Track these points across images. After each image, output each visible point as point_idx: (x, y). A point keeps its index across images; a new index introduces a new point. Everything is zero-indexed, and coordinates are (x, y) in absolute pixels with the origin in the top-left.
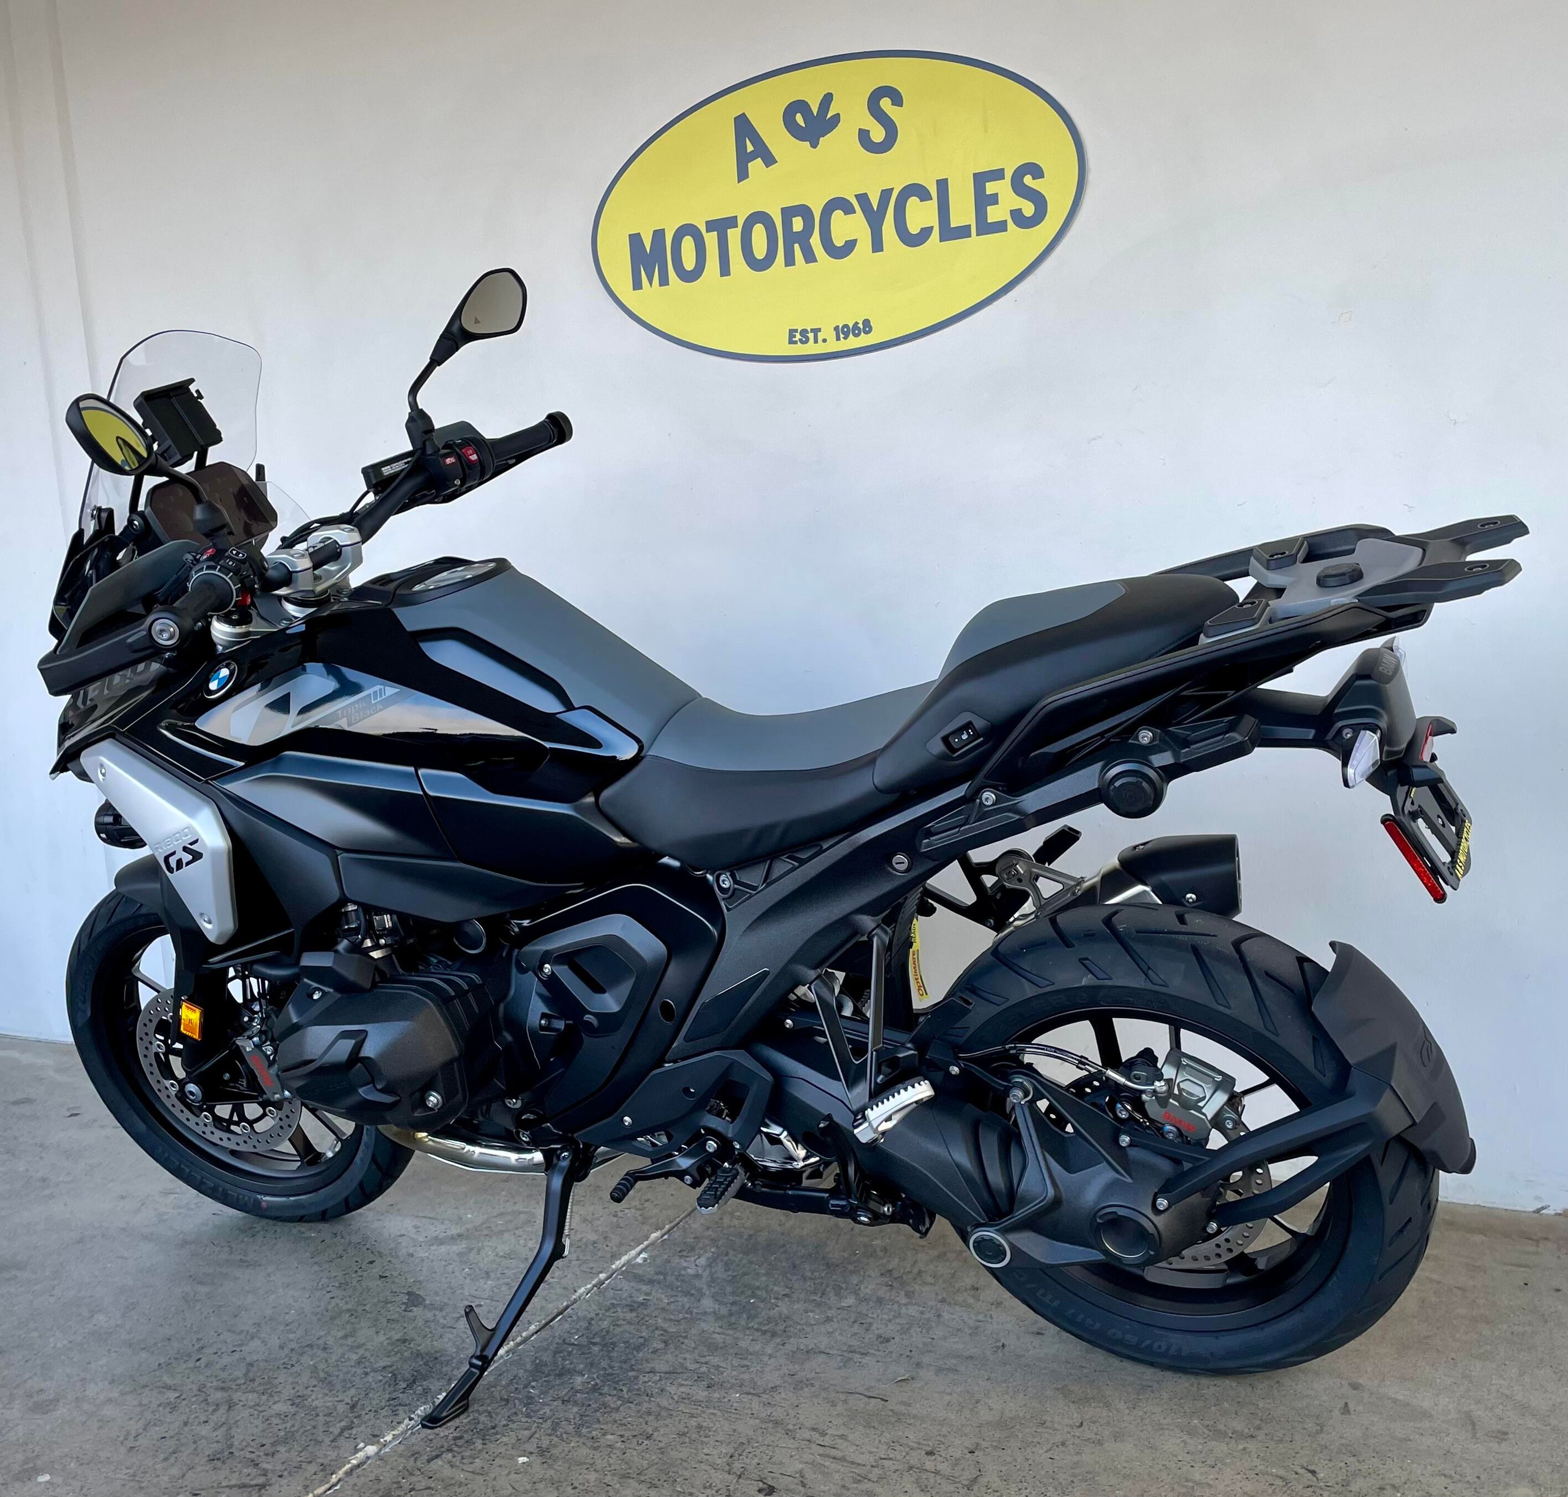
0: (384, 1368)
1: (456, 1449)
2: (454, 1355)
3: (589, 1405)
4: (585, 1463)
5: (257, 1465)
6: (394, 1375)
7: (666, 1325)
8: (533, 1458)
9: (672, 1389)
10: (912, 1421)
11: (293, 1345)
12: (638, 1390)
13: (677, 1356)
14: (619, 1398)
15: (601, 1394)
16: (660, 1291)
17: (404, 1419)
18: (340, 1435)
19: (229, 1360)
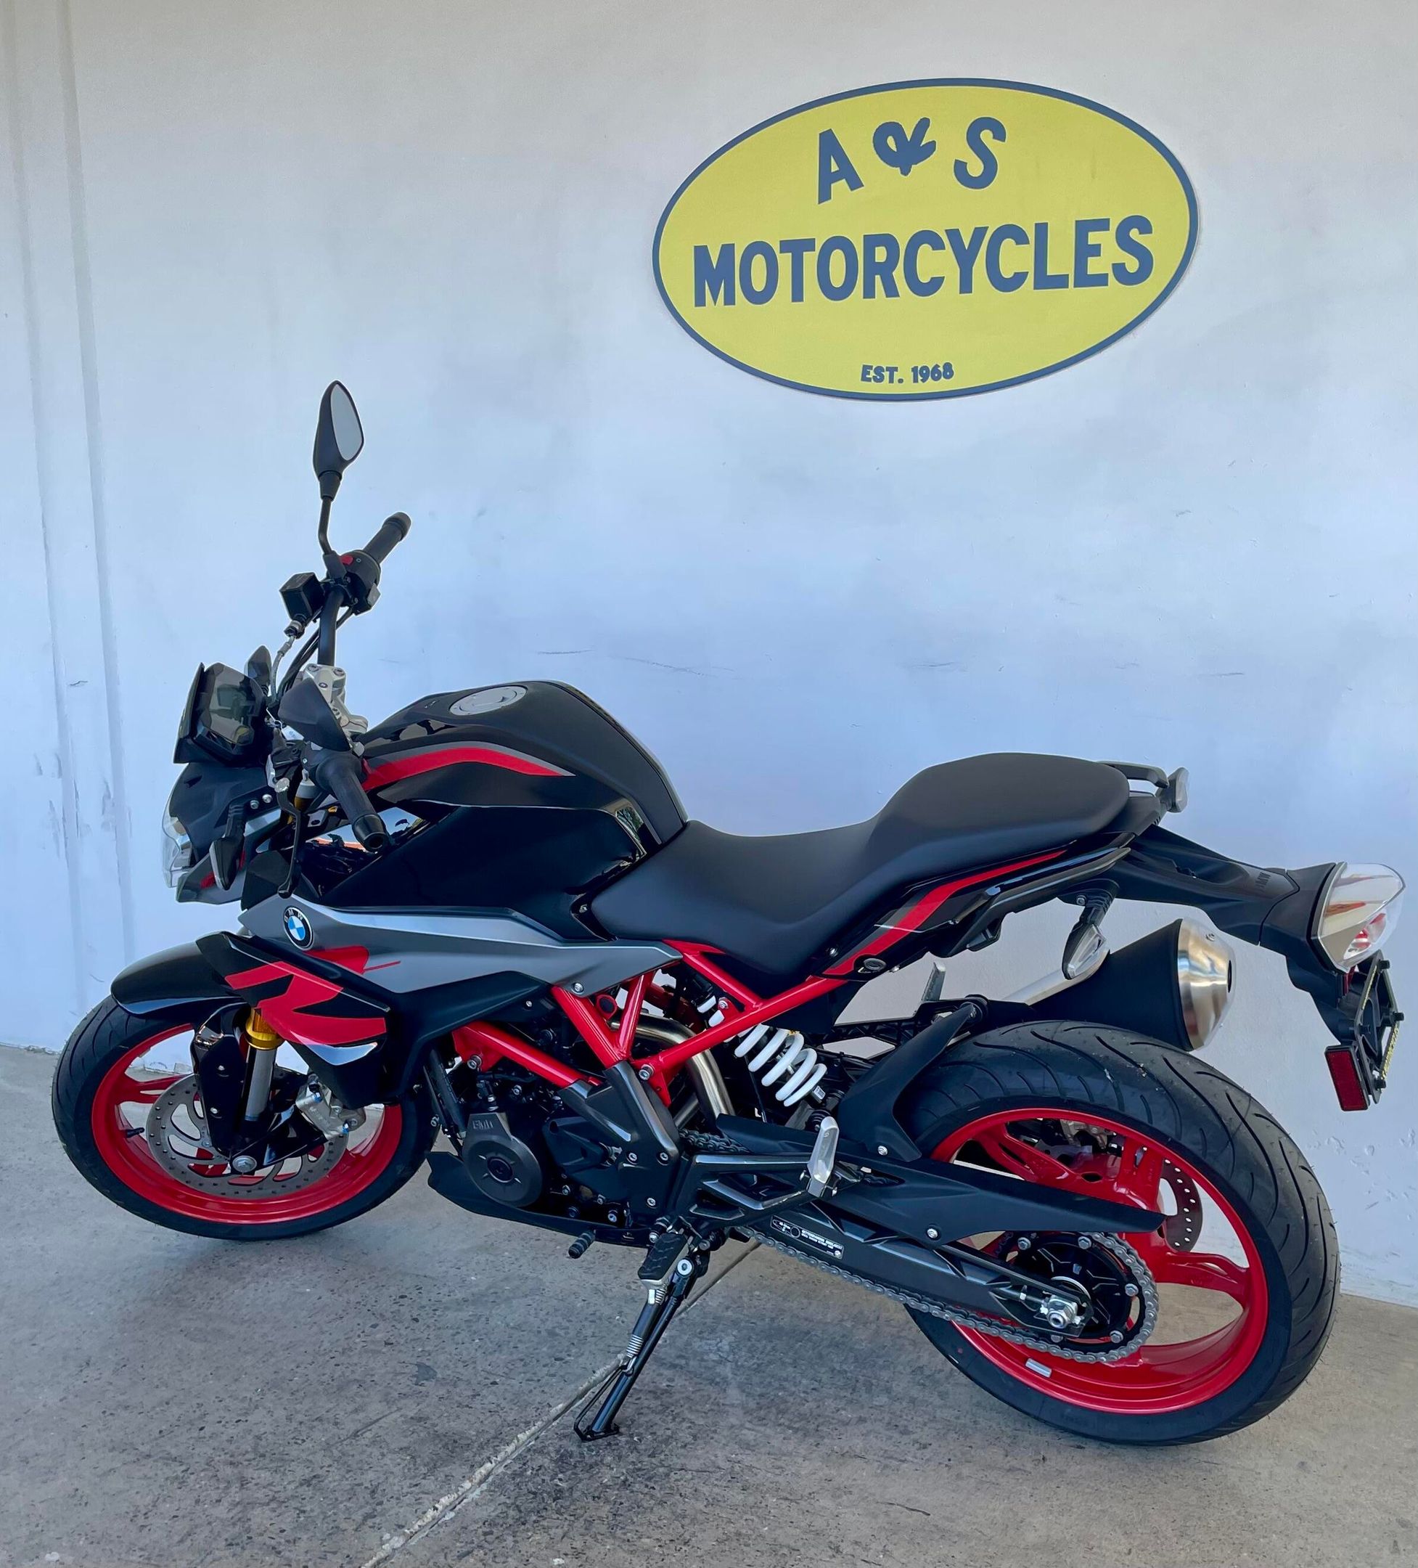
0: (401, 1449)
1: (486, 1545)
2: (474, 1438)
3: (621, 1503)
5: (279, 1553)
6: (413, 1457)
7: (692, 1417)
8: (568, 1561)
9: (705, 1489)
11: (300, 1417)
12: (671, 1488)
13: (707, 1452)
14: (652, 1497)
15: (632, 1492)
16: (683, 1377)
17: (429, 1509)
18: (364, 1524)
19: (235, 1431)
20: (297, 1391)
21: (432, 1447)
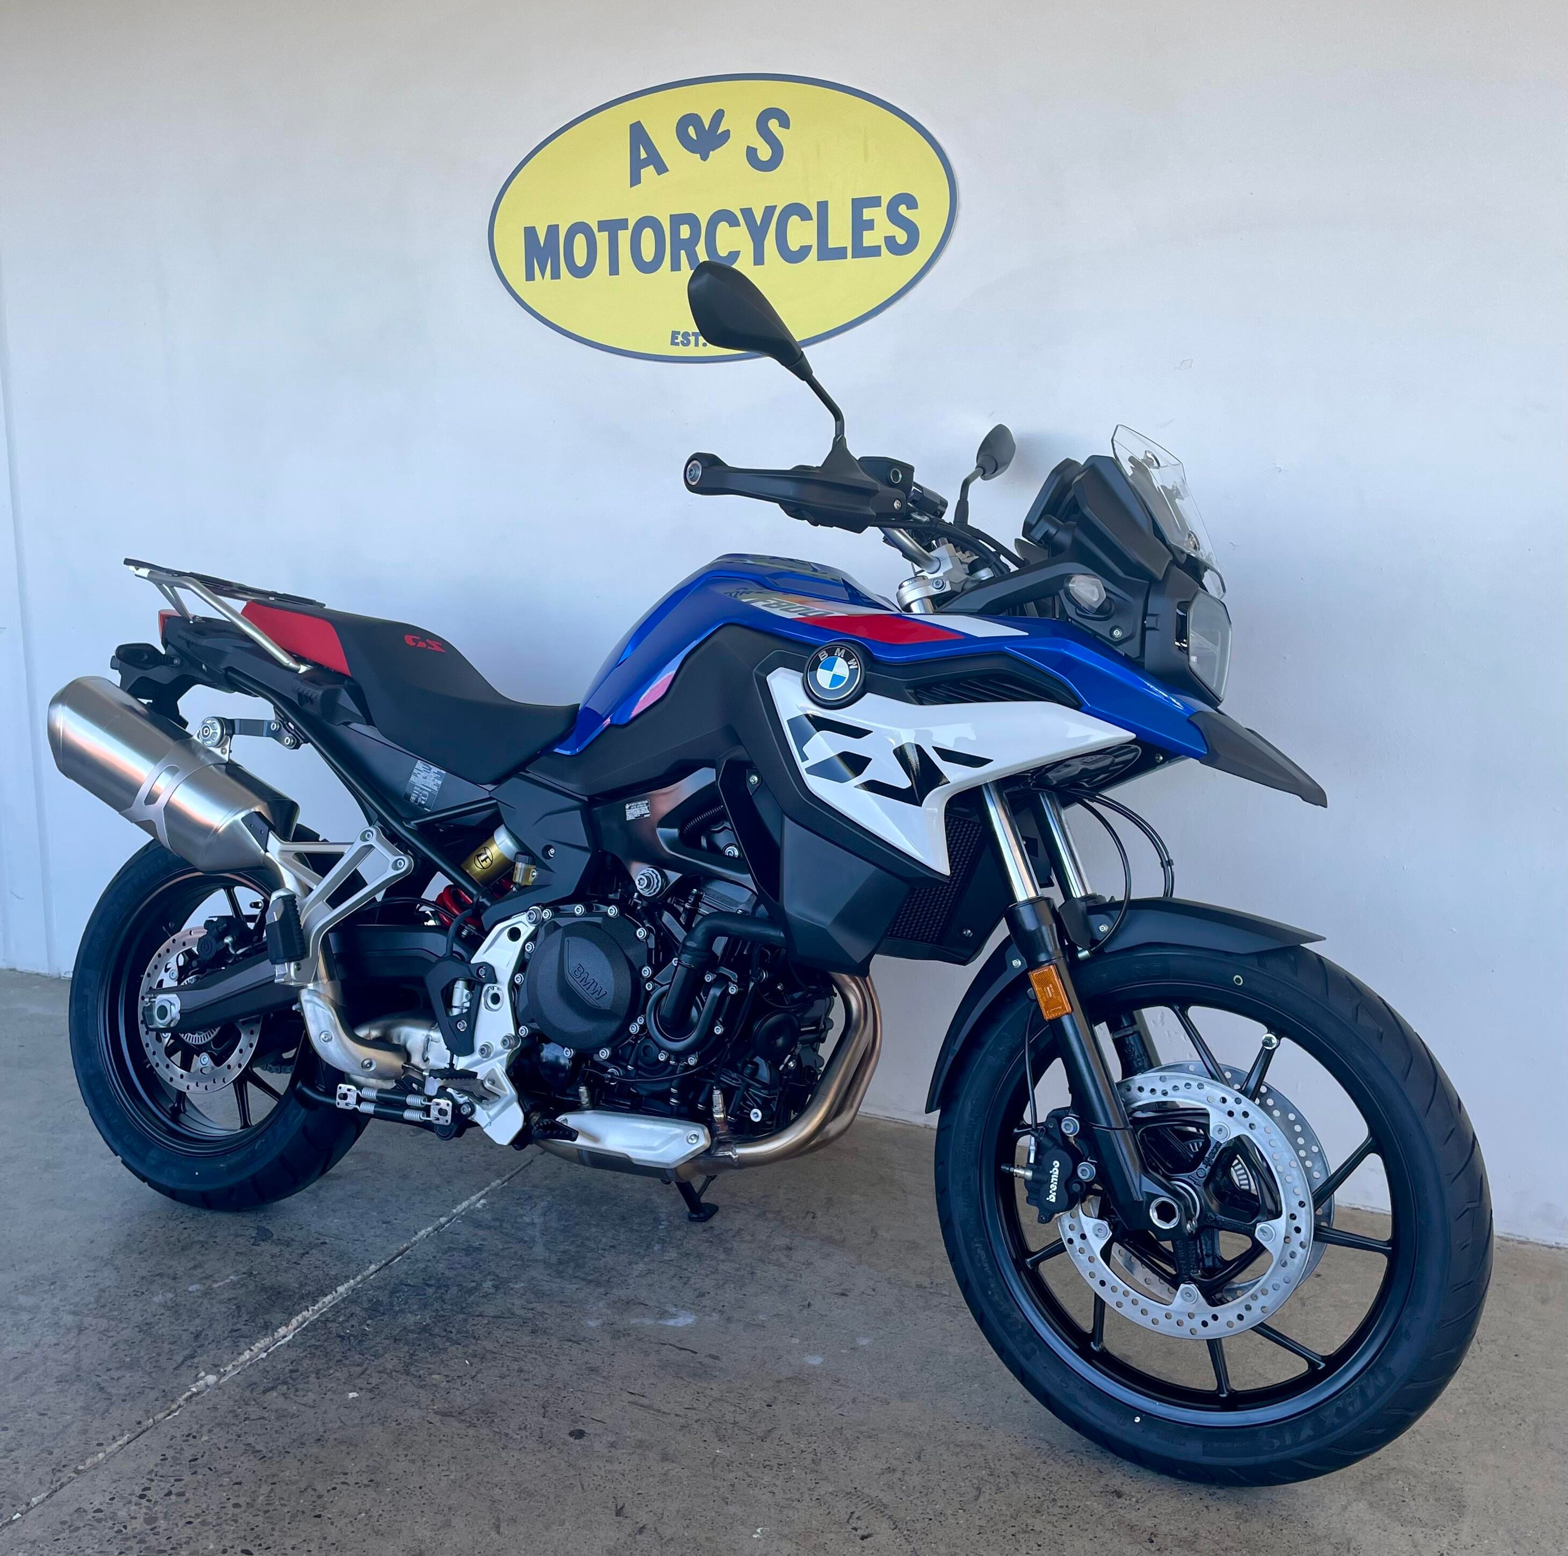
0: (229, 1300)
1: (291, 1381)
2: (297, 1290)
3: (420, 1345)
4: (410, 1401)
5: (103, 1388)
6: (238, 1307)
7: (498, 1271)
8: (362, 1393)
9: (497, 1333)
10: (718, 1373)
11: (144, 1273)
12: (467, 1332)
13: (505, 1301)
14: (449, 1339)
15: (431, 1335)
16: (495, 1237)
17: (245, 1350)
18: (182, 1363)
19: (83, 1286)
20: (146, 1250)
21: (257, 1298)
